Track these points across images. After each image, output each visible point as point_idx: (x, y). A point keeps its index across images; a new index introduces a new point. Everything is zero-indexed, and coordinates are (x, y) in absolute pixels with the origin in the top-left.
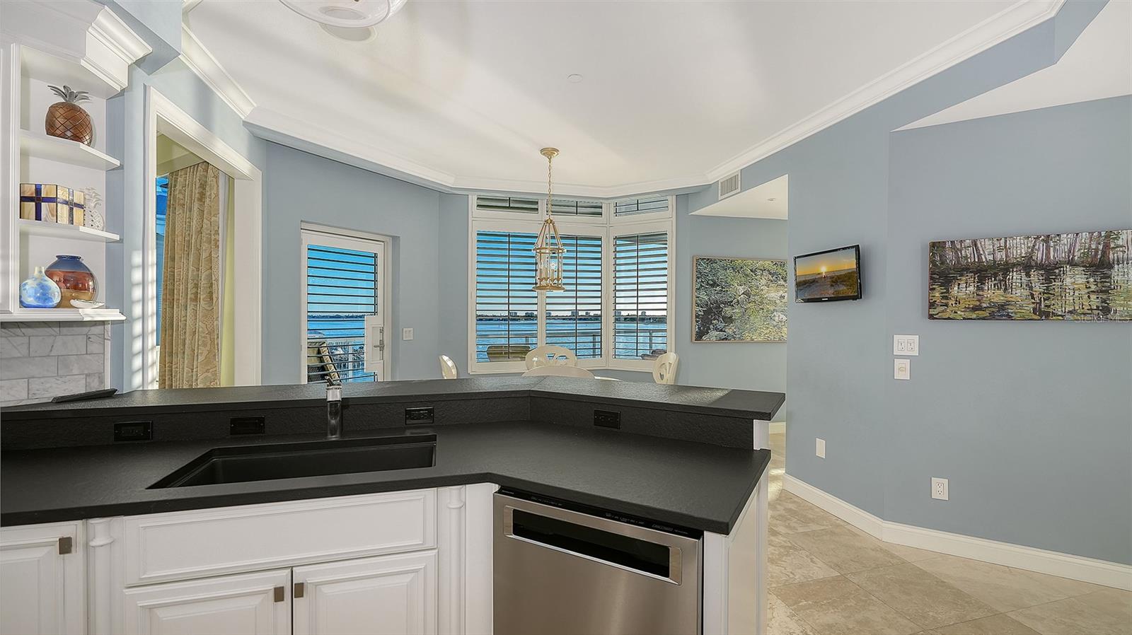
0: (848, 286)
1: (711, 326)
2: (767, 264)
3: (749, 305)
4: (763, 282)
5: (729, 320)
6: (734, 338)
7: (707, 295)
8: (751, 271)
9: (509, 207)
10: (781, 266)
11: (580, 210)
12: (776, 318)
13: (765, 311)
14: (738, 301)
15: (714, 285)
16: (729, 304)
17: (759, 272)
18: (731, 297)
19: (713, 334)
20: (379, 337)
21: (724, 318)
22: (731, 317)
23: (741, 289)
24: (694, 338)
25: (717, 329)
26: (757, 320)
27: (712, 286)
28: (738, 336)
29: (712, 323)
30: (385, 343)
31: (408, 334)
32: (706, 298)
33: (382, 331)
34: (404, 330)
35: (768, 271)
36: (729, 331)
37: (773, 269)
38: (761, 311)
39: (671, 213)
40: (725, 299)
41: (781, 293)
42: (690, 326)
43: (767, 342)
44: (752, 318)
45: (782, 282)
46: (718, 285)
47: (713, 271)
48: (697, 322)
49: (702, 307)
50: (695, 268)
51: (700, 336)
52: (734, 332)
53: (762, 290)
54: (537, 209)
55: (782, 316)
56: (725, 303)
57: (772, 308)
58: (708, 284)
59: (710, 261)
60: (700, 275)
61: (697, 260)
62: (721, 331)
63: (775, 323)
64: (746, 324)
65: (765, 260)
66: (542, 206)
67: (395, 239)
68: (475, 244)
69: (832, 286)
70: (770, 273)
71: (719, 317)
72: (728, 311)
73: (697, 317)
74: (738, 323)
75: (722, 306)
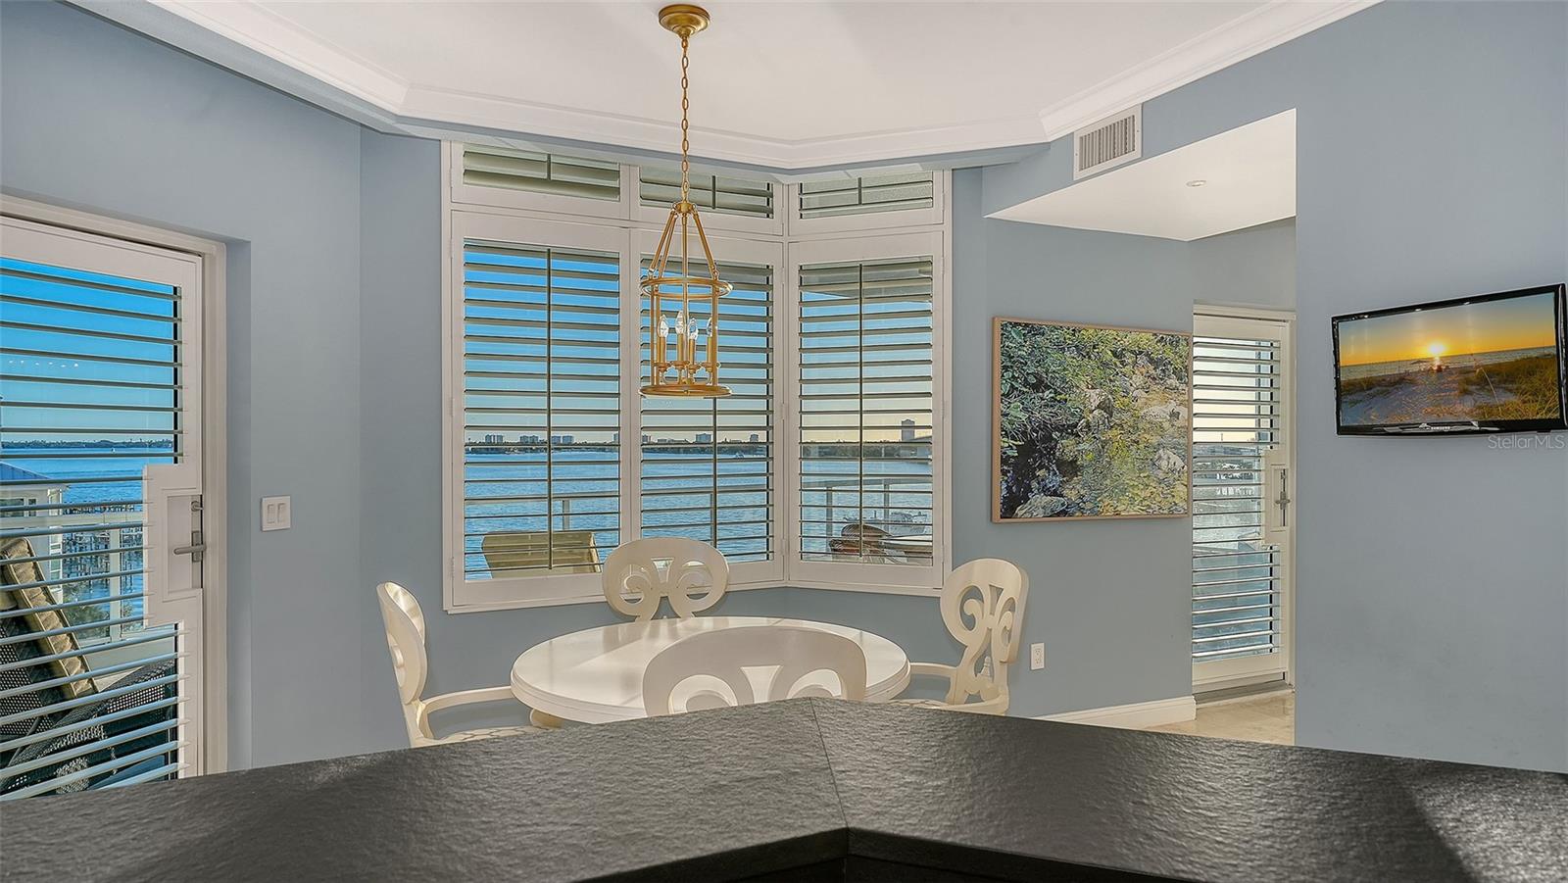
0: (1523, 393)
1: (1034, 484)
2: (1145, 339)
3: (1110, 434)
4: (1138, 380)
5: (1070, 468)
6: (1081, 509)
7: (1025, 409)
8: (1114, 354)
9: (548, 182)
10: (1171, 344)
11: (721, 198)
12: (1164, 463)
13: (1142, 446)
14: (1088, 425)
15: (1039, 385)
16: (1070, 430)
17: (1129, 358)
18: (1073, 415)
19: (1038, 500)
20: (187, 523)
21: (1060, 464)
22: (1074, 462)
23: (1095, 397)
24: (997, 513)
25: (1045, 491)
26: (1125, 469)
27: (1036, 387)
28: (1089, 506)
29: (1035, 477)
30: (208, 539)
31: (276, 515)
32: (1023, 416)
33: (199, 505)
34: (266, 502)
35: (1148, 355)
36: (1071, 494)
37: (1158, 351)
38: (1134, 448)
39: (940, 210)
40: (1062, 419)
41: (1172, 406)
42: (987, 484)
43: (1148, 519)
44: (1116, 463)
45: (1173, 381)
46: (1048, 387)
47: (1036, 352)
48: (1004, 473)
49: (1014, 438)
50: (998, 346)
51: (1010, 507)
52: (1081, 497)
53: (1136, 399)
54: (616, 191)
55: (1175, 458)
56: (1061, 429)
57: (1154, 440)
58: (1026, 383)
59: (1032, 329)
60: (1010, 362)
61: (1004, 327)
62: (1055, 494)
63: (1161, 475)
64: (1105, 477)
65: (1140, 329)
66: (630, 184)
67: (235, 248)
68: (461, 273)
69: (1465, 392)
70: (1151, 361)
71: (1050, 461)
72: (1067, 447)
73: (1004, 461)
74: (1087, 475)
75: (1055, 435)
